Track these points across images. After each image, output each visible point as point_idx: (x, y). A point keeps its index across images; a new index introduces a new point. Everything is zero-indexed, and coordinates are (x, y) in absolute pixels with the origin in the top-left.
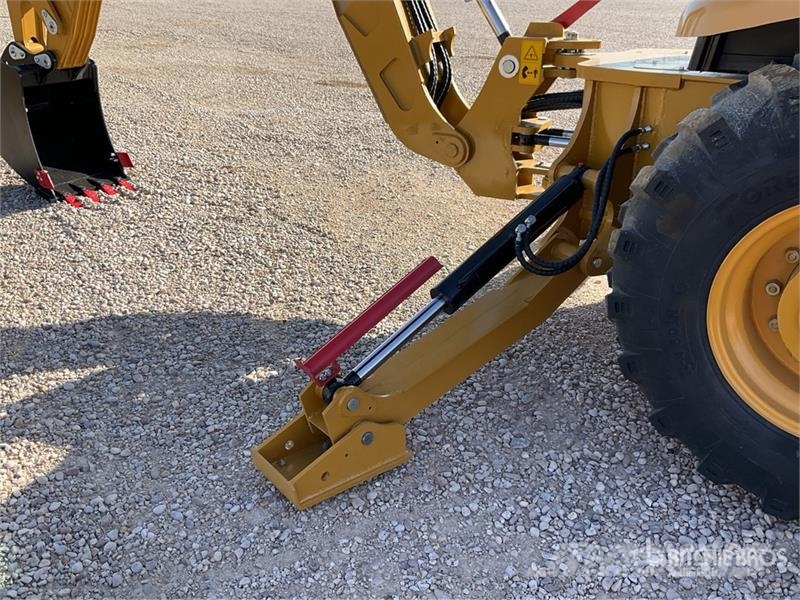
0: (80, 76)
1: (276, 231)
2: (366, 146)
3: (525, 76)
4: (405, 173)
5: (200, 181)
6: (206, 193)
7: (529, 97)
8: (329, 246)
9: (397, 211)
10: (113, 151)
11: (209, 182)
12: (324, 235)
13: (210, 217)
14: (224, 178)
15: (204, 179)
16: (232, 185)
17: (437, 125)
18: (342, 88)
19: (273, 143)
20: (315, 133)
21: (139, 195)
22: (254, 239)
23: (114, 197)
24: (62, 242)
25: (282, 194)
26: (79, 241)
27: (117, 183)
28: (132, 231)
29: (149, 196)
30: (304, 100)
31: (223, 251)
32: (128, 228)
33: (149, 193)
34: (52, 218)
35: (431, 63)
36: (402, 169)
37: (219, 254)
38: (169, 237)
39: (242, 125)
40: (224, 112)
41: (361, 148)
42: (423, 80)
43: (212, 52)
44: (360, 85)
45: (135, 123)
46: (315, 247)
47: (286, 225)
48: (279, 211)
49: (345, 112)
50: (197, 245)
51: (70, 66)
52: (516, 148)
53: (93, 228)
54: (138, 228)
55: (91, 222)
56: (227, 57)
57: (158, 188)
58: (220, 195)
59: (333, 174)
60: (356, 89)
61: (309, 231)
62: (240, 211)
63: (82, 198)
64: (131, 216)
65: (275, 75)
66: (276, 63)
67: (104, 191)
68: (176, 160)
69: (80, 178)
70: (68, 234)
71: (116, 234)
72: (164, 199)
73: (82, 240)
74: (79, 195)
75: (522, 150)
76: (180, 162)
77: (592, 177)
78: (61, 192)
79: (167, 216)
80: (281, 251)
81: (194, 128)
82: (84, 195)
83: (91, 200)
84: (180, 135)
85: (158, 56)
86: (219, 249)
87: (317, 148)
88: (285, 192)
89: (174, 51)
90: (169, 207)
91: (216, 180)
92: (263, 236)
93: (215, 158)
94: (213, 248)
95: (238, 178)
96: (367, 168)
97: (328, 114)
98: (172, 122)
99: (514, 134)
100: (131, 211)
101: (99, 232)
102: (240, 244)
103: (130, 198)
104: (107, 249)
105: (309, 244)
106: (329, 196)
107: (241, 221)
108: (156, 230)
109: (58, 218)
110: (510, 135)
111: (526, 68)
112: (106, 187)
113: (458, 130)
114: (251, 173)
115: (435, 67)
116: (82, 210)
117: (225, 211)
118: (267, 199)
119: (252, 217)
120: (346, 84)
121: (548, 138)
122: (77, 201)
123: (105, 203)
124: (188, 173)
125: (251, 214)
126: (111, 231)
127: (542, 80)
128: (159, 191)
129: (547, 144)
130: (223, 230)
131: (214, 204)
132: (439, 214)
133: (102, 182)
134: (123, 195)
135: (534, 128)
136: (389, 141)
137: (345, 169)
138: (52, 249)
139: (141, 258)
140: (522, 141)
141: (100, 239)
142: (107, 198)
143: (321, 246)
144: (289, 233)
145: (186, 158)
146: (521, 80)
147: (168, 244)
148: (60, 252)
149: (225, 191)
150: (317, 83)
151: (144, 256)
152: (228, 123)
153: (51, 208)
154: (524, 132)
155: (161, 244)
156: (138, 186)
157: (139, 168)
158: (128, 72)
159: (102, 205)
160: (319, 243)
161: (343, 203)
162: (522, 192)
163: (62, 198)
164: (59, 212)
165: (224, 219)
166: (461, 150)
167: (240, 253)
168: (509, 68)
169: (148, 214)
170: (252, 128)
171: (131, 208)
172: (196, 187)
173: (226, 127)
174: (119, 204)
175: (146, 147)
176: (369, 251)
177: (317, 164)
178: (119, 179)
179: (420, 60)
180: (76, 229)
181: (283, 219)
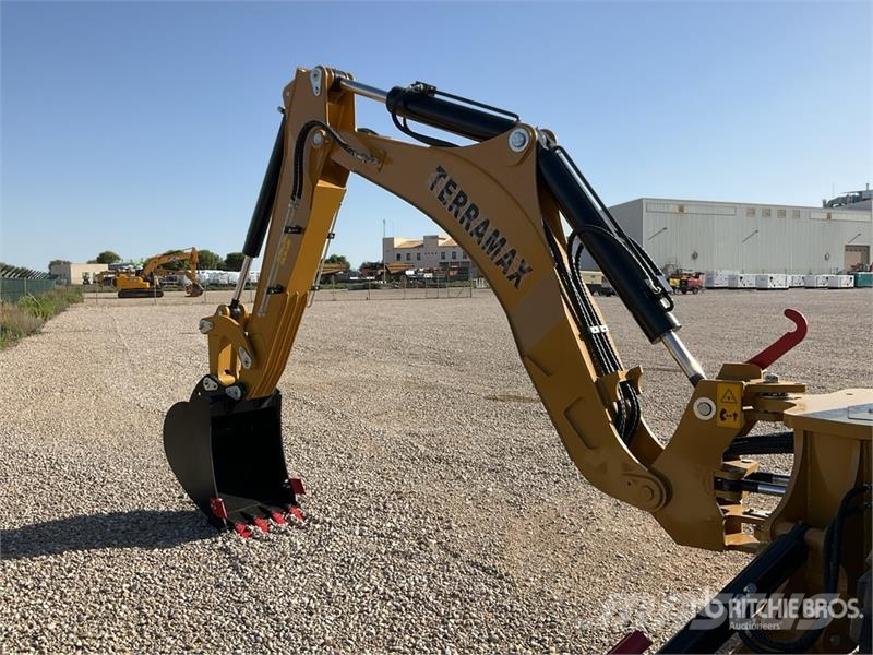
0: (265, 405)
1: (448, 570)
2: (542, 470)
3: (723, 419)
4: (587, 502)
5: (369, 509)
6: (374, 523)
7: (731, 440)
8: (506, 591)
9: (581, 548)
10: (287, 477)
11: (378, 510)
12: (501, 577)
13: (379, 552)
14: (393, 506)
15: (374, 506)
16: (401, 513)
17: (627, 465)
18: (513, 403)
19: (443, 466)
20: (487, 454)
21: (308, 525)
22: (425, 580)
23: (284, 526)
24: (229, 578)
25: (453, 525)
26: (245, 578)
27: (288, 511)
28: (299, 567)
29: (318, 526)
30: (474, 416)
31: (392, 593)
32: (296, 563)
33: (316, 522)
34: (220, 549)
35: (618, 403)
36: (582, 496)
37: (387, 597)
38: (337, 575)
39: (413, 445)
40: (394, 430)
41: (536, 471)
42: (610, 420)
43: (382, 366)
44: (531, 400)
45: (308, 443)
46: (491, 591)
47: (459, 563)
48: (451, 545)
49: (518, 430)
50: (365, 585)
51: (258, 397)
52: (720, 494)
53: (260, 562)
54: (305, 563)
55: (258, 555)
56: (398, 371)
57: (327, 516)
58: (389, 525)
59: (508, 501)
60: (528, 405)
61: (483, 571)
62: (410, 545)
63: (252, 528)
64: (299, 548)
65: (445, 390)
66: (444, 377)
67: (274, 520)
68: (345, 484)
69: (251, 506)
70: (235, 569)
71: (282, 570)
72: (332, 529)
73: (249, 576)
74: (249, 524)
75: (727, 496)
76: (350, 486)
77: (817, 538)
78: (233, 521)
79: (335, 550)
80: (454, 596)
81: (365, 448)
82: (254, 524)
83: (260, 529)
84: (350, 456)
85: (331, 372)
86: (388, 591)
87: (490, 471)
88: (456, 523)
89: (346, 365)
90: (338, 539)
91: (385, 507)
92: (434, 576)
93: (385, 482)
94: (381, 590)
95: (407, 506)
96: (544, 495)
97: (499, 432)
98: (343, 442)
99: (716, 479)
100: (299, 543)
101: (265, 568)
102: (410, 584)
103: (299, 527)
104: (272, 588)
105: (485, 588)
106: (504, 528)
107: (411, 558)
108: (323, 566)
109: (226, 550)
110: (712, 480)
111: (724, 411)
112: (277, 515)
113: (652, 471)
114: (422, 499)
115: (623, 406)
116: (251, 541)
117: (394, 544)
118: (438, 530)
119: (422, 553)
120: (517, 398)
121: (757, 485)
122: (247, 530)
123: (274, 533)
124: (357, 499)
125: (421, 549)
126: (278, 567)
127: (744, 422)
128: (328, 519)
129: (757, 491)
130: (392, 567)
131: (382, 536)
132: (630, 554)
133: (272, 510)
134: (292, 524)
135: (739, 472)
136: (567, 464)
137: (520, 495)
138: (218, 586)
139: (306, 600)
140: (726, 486)
141: (267, 576)
142: (276, 528)
143: (498, 590)
144: (462, 573)
145: (356, 482)
146: (720, 423)
147: (334, 584)
148: (226, 590)
149: (394, 520)
150: (486, 398)
151: (311, 597)
152: (398, 443)
153: (220, 538)
154: (727, 476)
155: (328, 584)
156: (307, 514)
157: (309, 493)
158: (303, 387)
159: (271, 536)
160: (495, 587)
161: (520, 537)
162: (732, 543)
163: (232, 527)
164: (228, 544)
165: (393, 554)
166: (657, 493)
167: (409, 597)
168: (705, 410)
169: (316, 546)
170: (422, 448)
171: (299, 539)
172: (365, 516)
173: (395, 447)
174: (288, 535)
175: (317, 471)
176: (553, 600)
177: (490, 489)
178: (290, 506)
179: (607, 400)
180: (243, 563)
181: (456, 556)
